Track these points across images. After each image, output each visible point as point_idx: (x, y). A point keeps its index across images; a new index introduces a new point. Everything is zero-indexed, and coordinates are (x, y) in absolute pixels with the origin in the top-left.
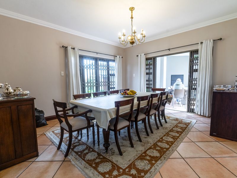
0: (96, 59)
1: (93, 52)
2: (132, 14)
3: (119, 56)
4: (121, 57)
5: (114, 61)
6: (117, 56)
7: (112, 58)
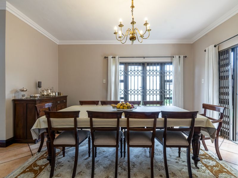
0: (143, 65)
1: (136, 57)
2: (133, 2)
3: (177, 57)
4: (182, 57)
5: (171, 63)
6: (175, 56)
7: (169, 60)
